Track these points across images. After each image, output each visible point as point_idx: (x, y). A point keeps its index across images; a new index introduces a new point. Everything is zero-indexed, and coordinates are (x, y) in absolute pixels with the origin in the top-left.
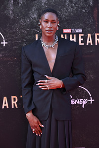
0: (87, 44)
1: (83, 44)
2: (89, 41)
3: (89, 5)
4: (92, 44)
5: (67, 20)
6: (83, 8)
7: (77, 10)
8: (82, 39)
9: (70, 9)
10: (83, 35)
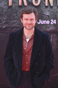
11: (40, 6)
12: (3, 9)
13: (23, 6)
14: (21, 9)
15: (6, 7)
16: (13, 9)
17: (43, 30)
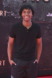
11: (50, 2)
12: (18, 3)
13: (35, 1)
14: (34, 4)
15: (22, 2)
16: (27, 3)
17: (51, 21)
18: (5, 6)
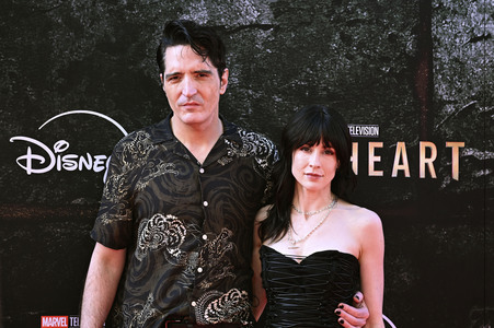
0: (394, 174)
1: (380, 173)
2: (401, 165)
3: (404, 53)
4: (407, 175)
5: (331, 96)
6: (385, 60)
7: (364, 66)
8: (378, 159)
9: (344, 63)
10: (380, 145)
18: (450, 109)
